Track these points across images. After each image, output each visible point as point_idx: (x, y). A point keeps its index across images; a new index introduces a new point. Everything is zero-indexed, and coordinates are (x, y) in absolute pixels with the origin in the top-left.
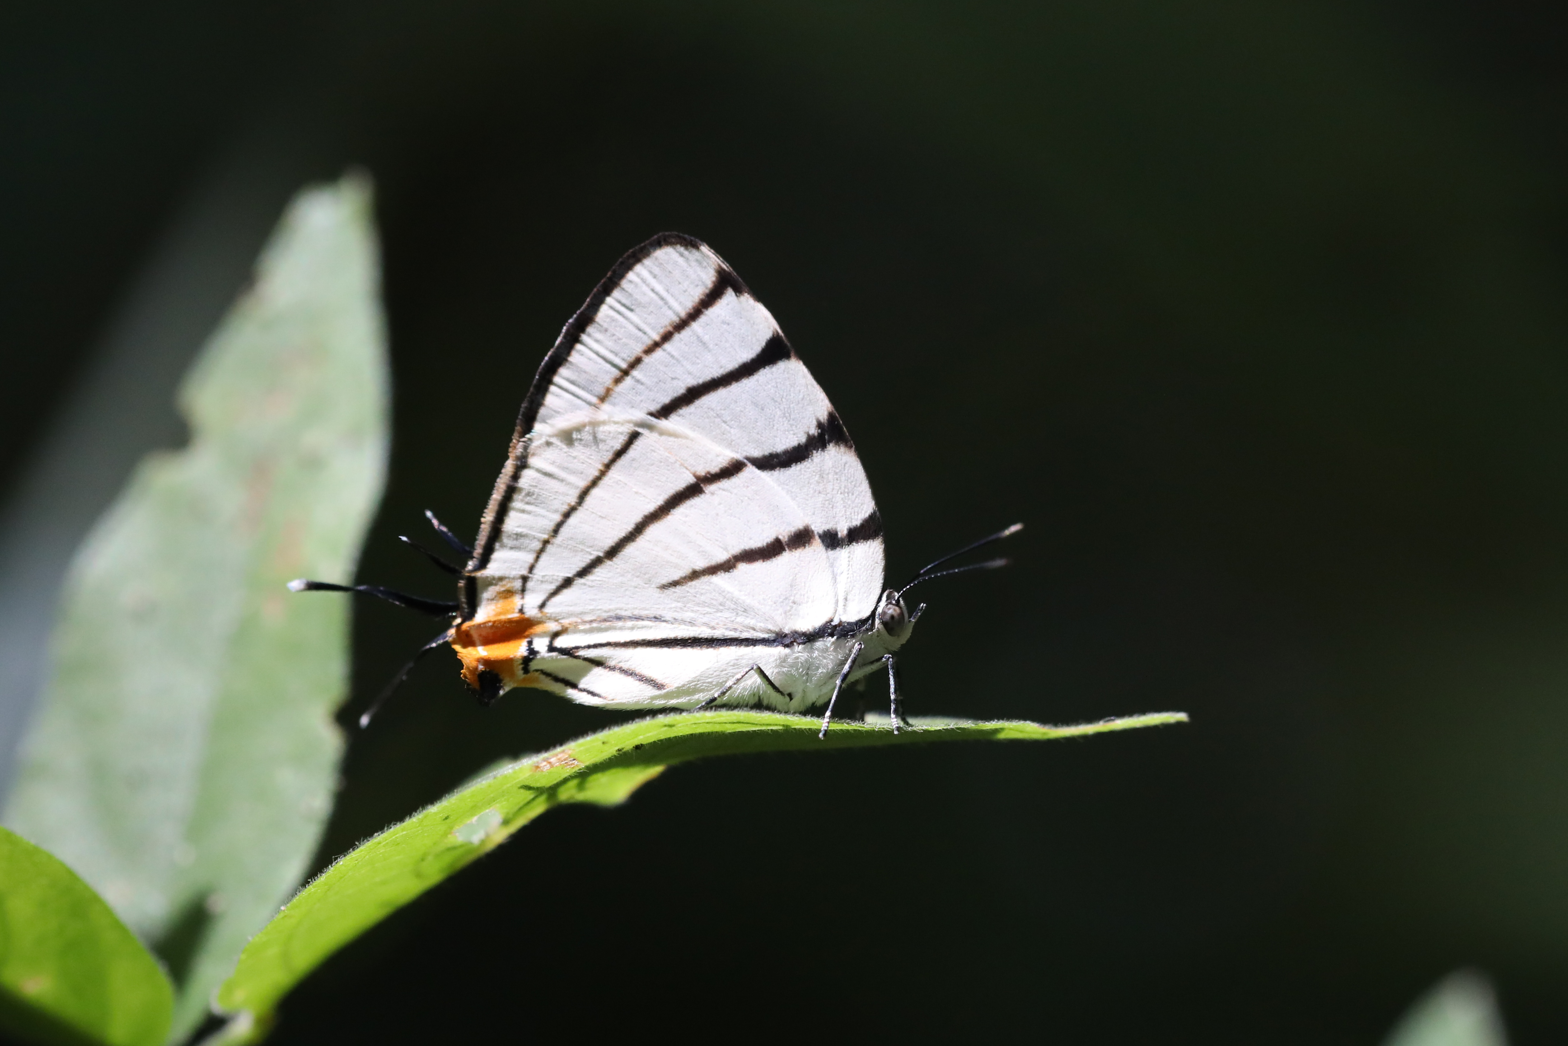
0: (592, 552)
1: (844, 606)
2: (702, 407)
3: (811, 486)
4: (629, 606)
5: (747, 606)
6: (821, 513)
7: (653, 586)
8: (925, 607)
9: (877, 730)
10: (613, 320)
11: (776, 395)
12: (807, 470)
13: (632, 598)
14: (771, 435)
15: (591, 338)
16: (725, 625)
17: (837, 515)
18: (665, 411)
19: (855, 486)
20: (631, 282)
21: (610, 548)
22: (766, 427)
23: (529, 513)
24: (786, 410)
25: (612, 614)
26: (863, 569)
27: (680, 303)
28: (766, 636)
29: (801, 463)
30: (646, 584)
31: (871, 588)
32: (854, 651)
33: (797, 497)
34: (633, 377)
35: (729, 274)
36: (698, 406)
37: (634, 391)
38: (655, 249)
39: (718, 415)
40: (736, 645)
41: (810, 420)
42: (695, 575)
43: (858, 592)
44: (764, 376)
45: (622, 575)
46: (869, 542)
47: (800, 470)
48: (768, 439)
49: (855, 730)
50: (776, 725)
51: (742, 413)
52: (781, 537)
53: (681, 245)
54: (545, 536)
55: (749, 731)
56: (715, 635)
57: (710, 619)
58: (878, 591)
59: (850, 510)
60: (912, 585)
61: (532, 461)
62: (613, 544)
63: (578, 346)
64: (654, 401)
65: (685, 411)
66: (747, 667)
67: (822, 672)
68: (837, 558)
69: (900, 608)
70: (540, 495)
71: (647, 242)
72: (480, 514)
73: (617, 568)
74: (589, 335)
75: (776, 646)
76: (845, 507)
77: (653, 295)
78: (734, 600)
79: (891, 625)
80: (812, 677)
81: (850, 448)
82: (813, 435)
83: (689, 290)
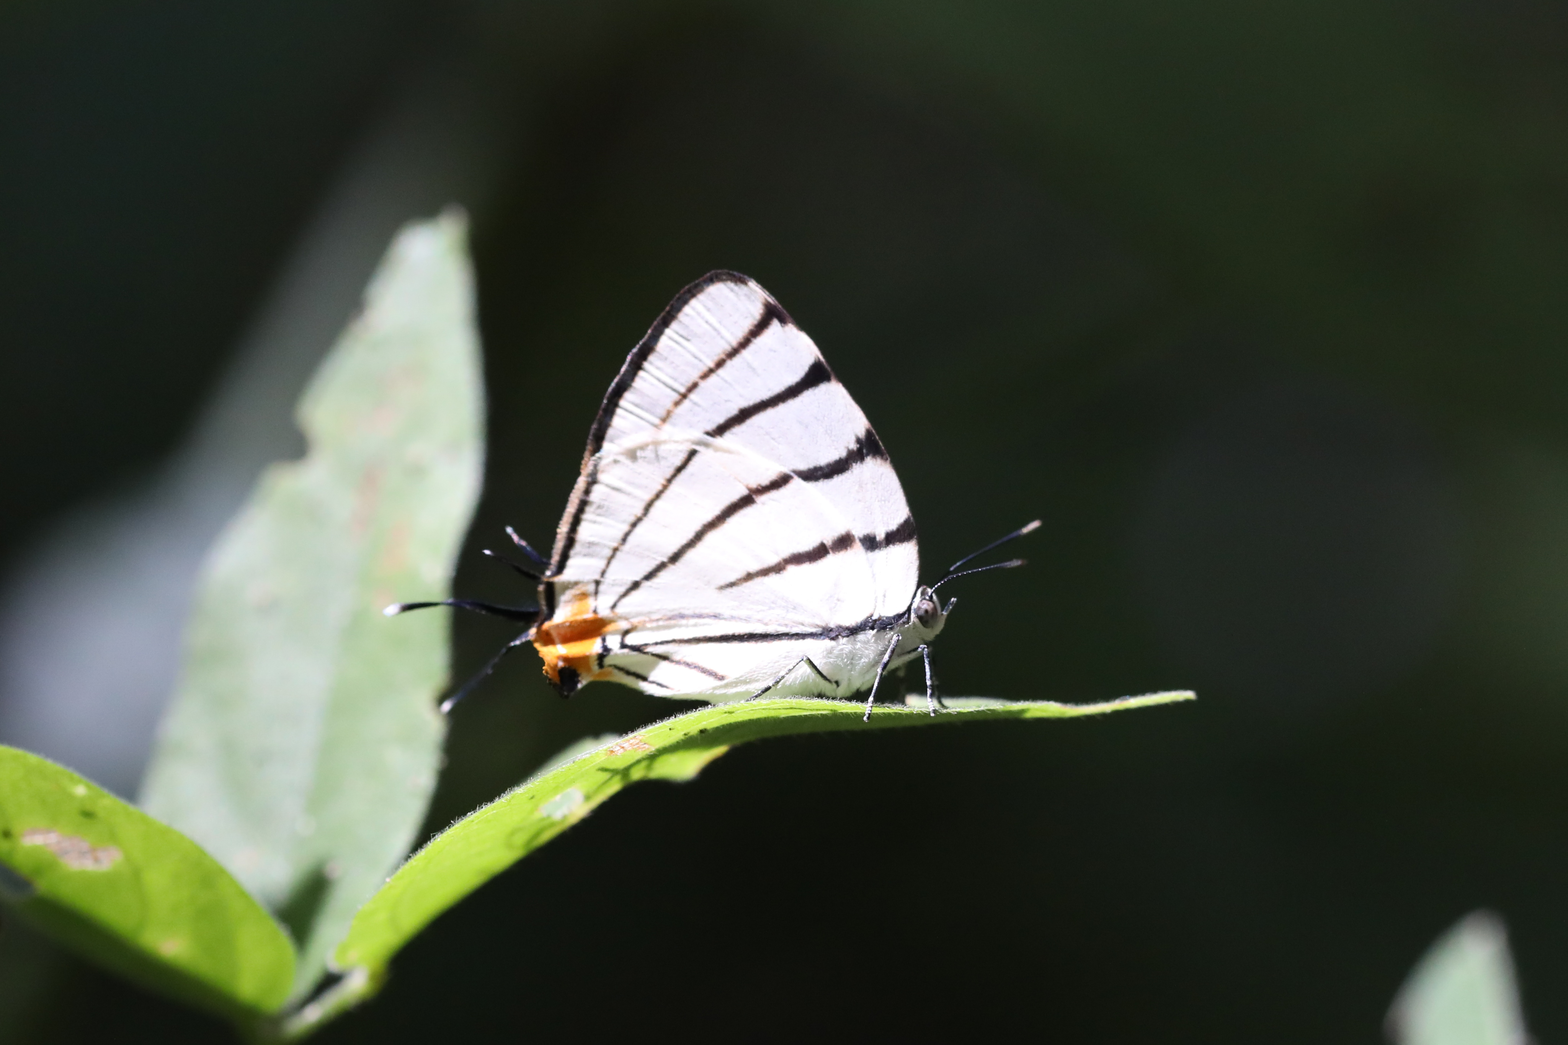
0: (657, 557)
1: (883, 602)
2: (753, 426)
3: (852, 495)
4: (691, 605)
5: (796, 603)
6: (861, 520)
7: (712, 587)
8: (956, 601)
9: (915, 713)
10: (672, 349)
11: (819, 414)
12: (848, 481)
13: (694, 598)
14: (815, 450)
15: (651, 364)
17: (875, 521)
18: (721, 430)
19: (891, 495)
20: (687, 315)
21: (673, 553)
22: (811, 443)
23: (600, 523)
24: (828, 427)
25: (676, 613)
26: (899, 569)
28: (814, 630)
29: (842, 474)
30: (706, 585)
31: (907, 586)
32: (893, 642)
33: (839, 505)
34: (691, 400)
35: (775, 307)
36: (749, 425)
37: (692, 412)
38: (708, 285)
39: (766, 432)
40: (788, 639)
41: (850, 436)
42: (749, 577)
43: (895, 589)
44: (808, 397)
45: (685, 578)
46: (904, 544)
47: (841, 481)
48: (814, 454)
49: (896, 713)
50: (825, 710)
51: (789, 431)
52: (825, 542)
53: (731, 280)
54: (615, 545)
55: (801, 716)
56: (768, 630)
57: (764, 617)
58: (914, 588)
59: (887, 516)
60: (942, 582)
61: (601, 477)
62: (676, 550)
63: (641, 373)
64: (709, 420)
65: (737, 430)
66: (798, 658)
67: (864, 662)
68: (876, 559)
69: (933, 602)
70: (610, 508)
71: (701, 279)
72: (556, 525)
73: (679, 572)
75: (824, 639)
76: (882, 514)
77: (707, 326)
78: (784, 598)
79: (926, 619)
80: (856, 666)
81: (886, 460)
82: (853, 449)
83: (739, 321)
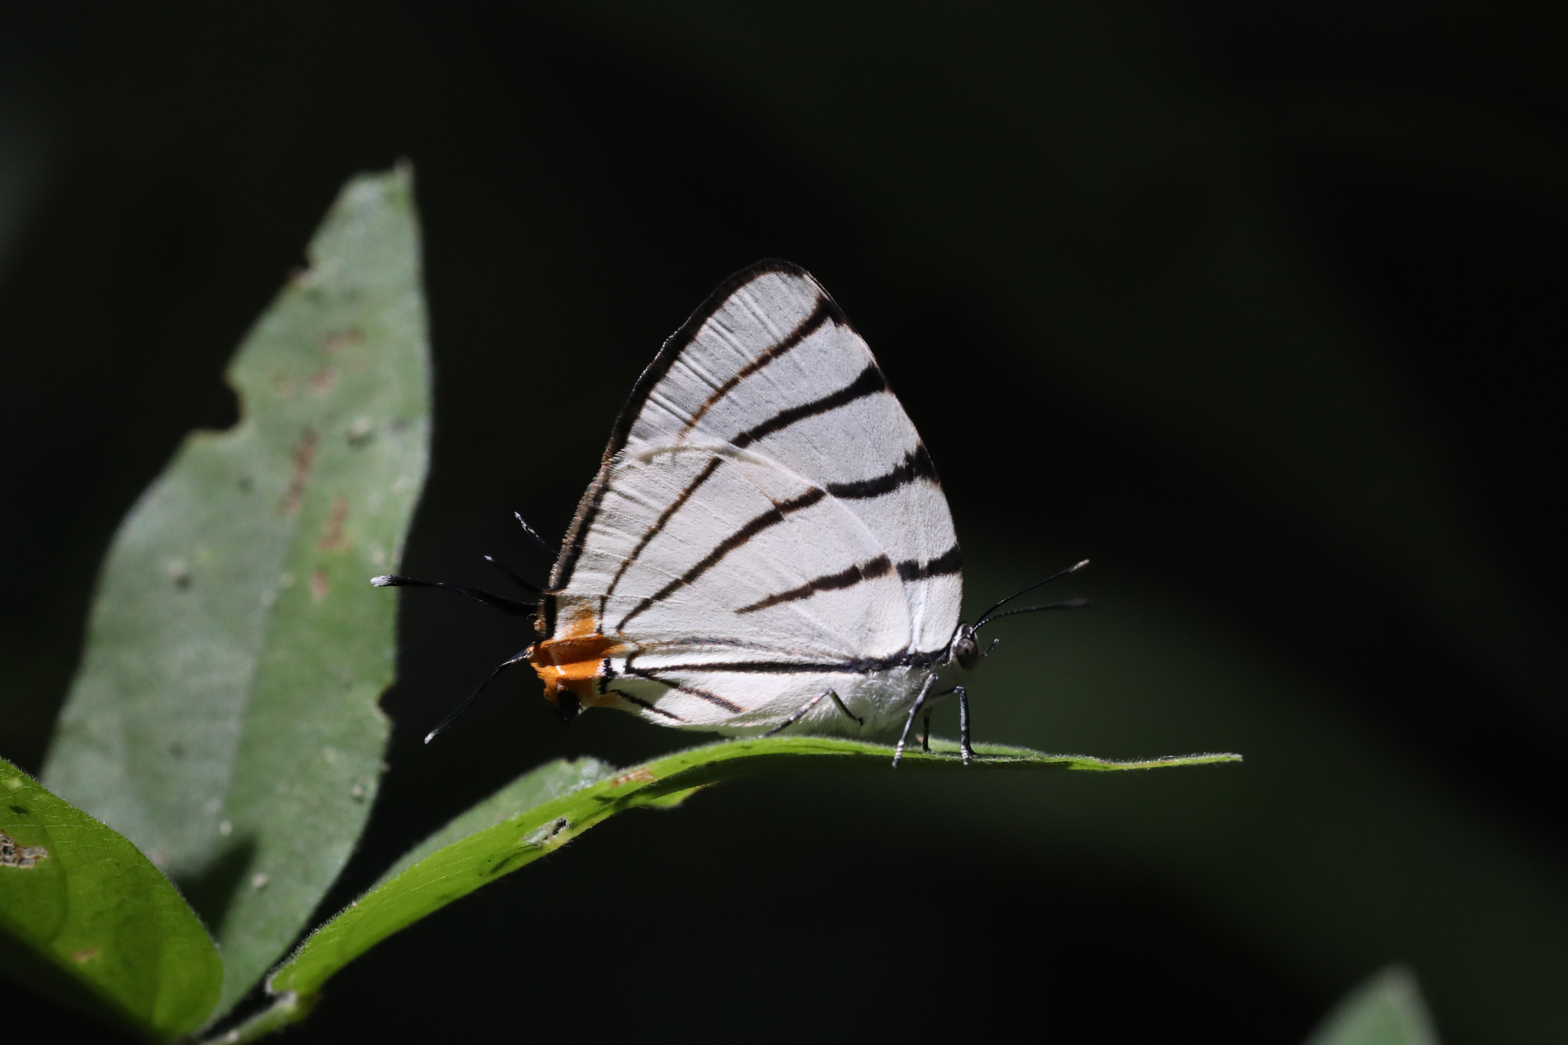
0: (671, 575)
1: (920, 636)
2: (794, 432)
3: (896, 517)
4: (707, 629)
5: (823, 632)
6: (904, 544)
7: (730, 610)
8: (1000, 642)
10: (713, 340)
11: (867, 425)
12: (893, 501)
13: (710, 621)
14: (860, 464)
15: (690, 356)
16: (800, 650)
17: (919, 547)
18: (745, 440)
19: (939, 520)
20: (733, 304)
21: (689, 571)
22: (855, 456)
23: (609, 534)
24: (876, 440)
25: (689, 636)
26: (941, 602)
27: (780, 328)
28: (841, 662)
29: (887, 493)
30: (723, 608)
31: (947, 621)
32: (928, 682)
33: (881, 526)
34: (728, 397)
35: (829, 304)
36: (790, 430)
37: (728, 411)
38: (759, 274)
39: (809, 441)
40: (811, 671)
41: (899, 452)
42: (772, 600)
43: (935, 624)
44: (857, 406)
45: (700, 599)
46: (948, 576)
47: (886, 500)
48: (857, 468)
51: (833, 441)
52: (858, 565)
53: (785, 273)
54: (626, 558)
56: (792, 660)
57: (786, 644)
58: (954, 625)
59: (932, 543)
61: (616, 484)
62: (692, 568)
63: (677, 364)
64: (747, 422)
65: (777, 434)
66: (820, 692)
67: (894, 700)
68: (916, 589)
69: (975, 642)
70: (622, 518)
73: (695, 591)
74: (688, 353)
75: (852, 672)
76: (927, 539)
77: (753, 318)
78: (811, 626)
79: (965, 659)
80: (886, 704)
81: (936, 482)
82: (901, 467)
83: (789, 316)
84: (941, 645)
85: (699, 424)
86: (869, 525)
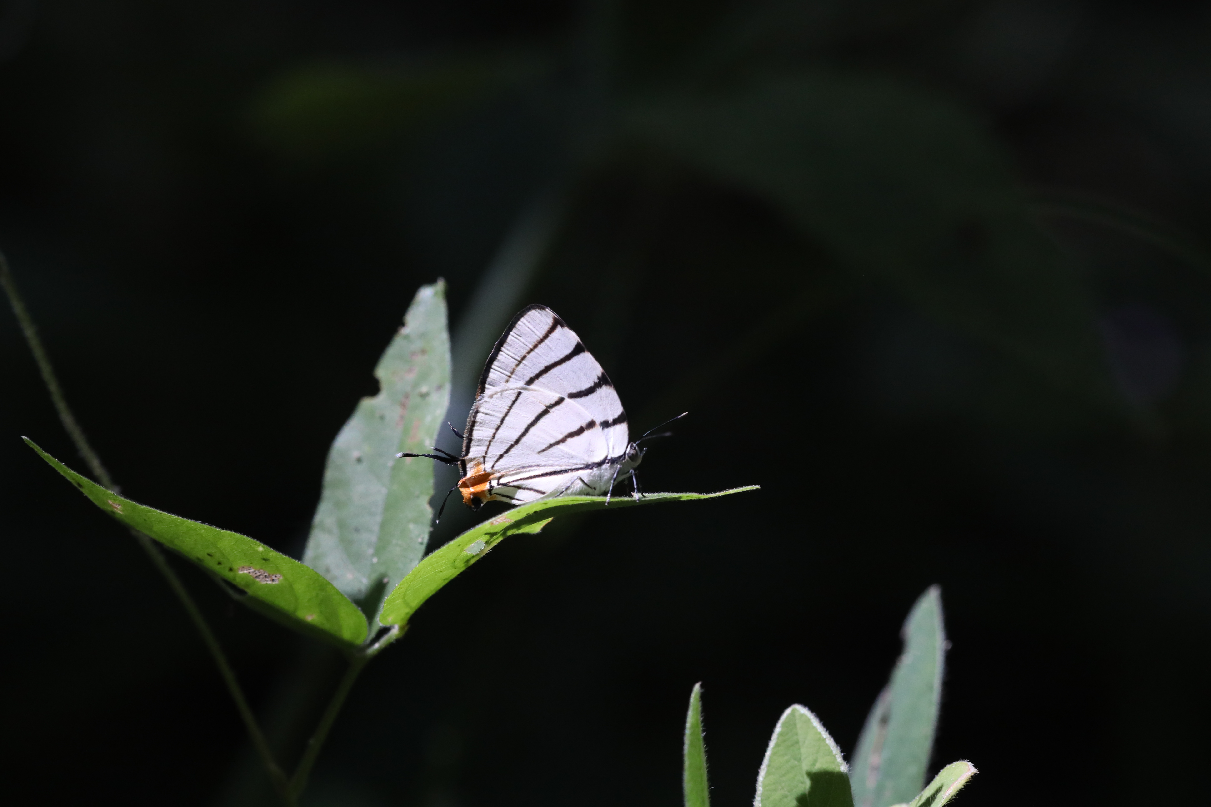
0: (509, 443)
1: (613, 451)
3: (596, 403)
4: (527, 462)
5: (573, 455)
6: (601, 414)
7: (535, 453)
8: (647, 449)
9: (630, 500)
10: (514, 341)
11: (580, 367)
12: (595, 397)
13: (527, 459)
14: (580, 383)
16: (565, 464)
17: (608, 414)
19: (615, 402)
20: (520, 325)
21: (516, 440)
22: (578, 381)
23: (482, 430)
24: (585, 373)
26: (620, 435)
27: (540, 332)
28: (582, 466)
29: (592, 394)
30: (532, 452)
31: (623, 444)
32: (618, 469)
33: (590, 408)
34: (523, 363)
35: (558, 320)
37: (524, 370)
38: (528, 311)
39: (558, 377)
40: (571, 472)
41: (595, 376)
42: (551, 446)
43: (618, 445)
44: (575, 360)
45: (523, 450)
46: (621, 424)
47: (592, 397)
48: (578, 385)
49: (621, 501)
50: (590, 500)
51: (568, 376)
52: (583, 426)
53: (539, 309)
54: (490, 439)
56: (562, 469)
57: (559, 463)
58: (626, 443)
59: (613, 412)
61: (481, 409)
62: (517, 438)
63: (501, 353)
64: (532, 372)
65: (545, 376)
66: (576, 480)
67: (605, 478)
68: (609, 432)
69: (635, 450)
70: (486, 423)
71: (525, 309)
73: (519, 448)
74: (505, 348)
75: (587, 469)
76: (611, 410)
77: (529, 330)
78: (567, 453)
79: (632, 457)
80: (602, 480)
81: (611, 386)
82: (596, 382)
83: (543, 327)
84: (622, 453)
85: (513, 376)
86: (587, 408)
